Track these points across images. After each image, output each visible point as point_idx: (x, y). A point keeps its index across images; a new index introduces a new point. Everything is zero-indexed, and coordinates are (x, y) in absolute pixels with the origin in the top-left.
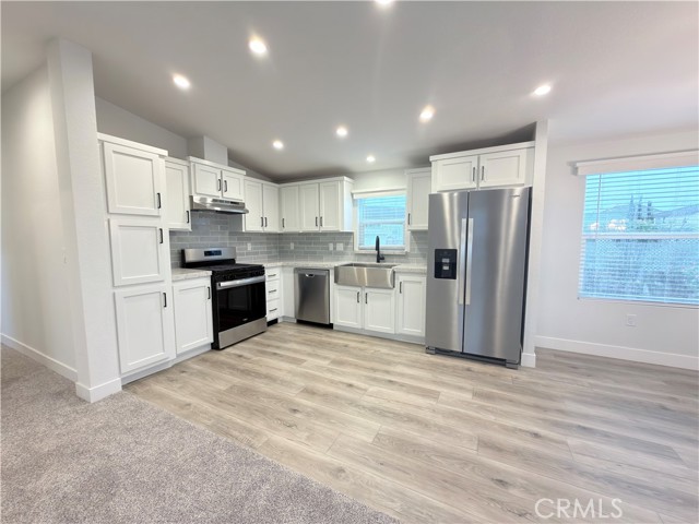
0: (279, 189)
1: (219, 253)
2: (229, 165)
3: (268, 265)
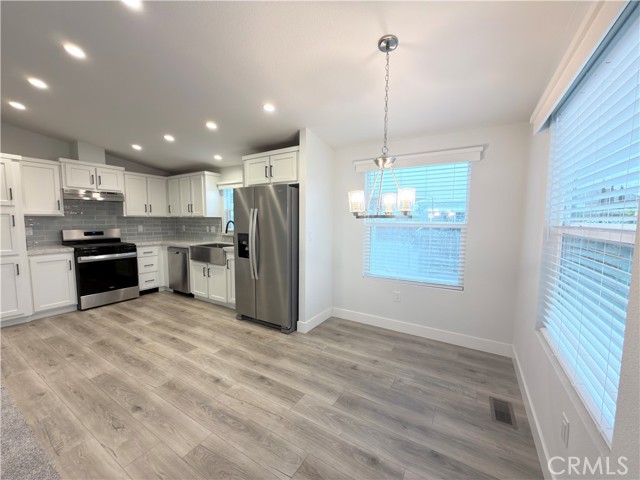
0: (167, 181)
1: (101, 233)
2: (107, 163)
3: (143, 244)
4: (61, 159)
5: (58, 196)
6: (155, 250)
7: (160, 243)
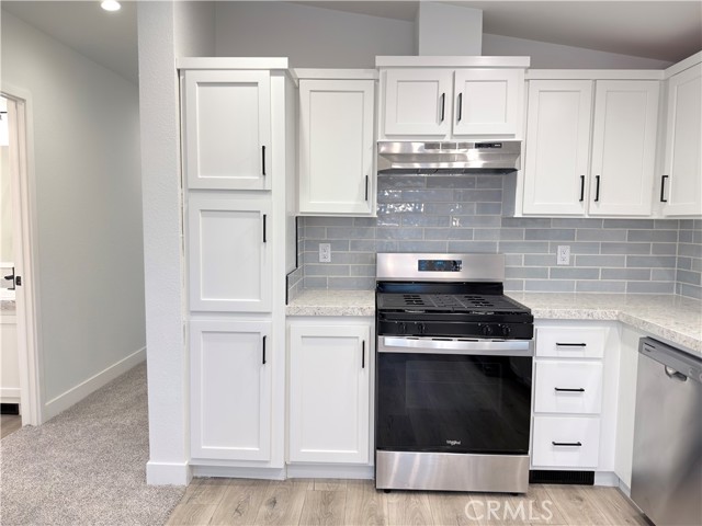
1: (456, 265)
3: (560, 311)
4: (380, 60)
5: (367, 166)
6: (596, 338)
7: (613, 313)
